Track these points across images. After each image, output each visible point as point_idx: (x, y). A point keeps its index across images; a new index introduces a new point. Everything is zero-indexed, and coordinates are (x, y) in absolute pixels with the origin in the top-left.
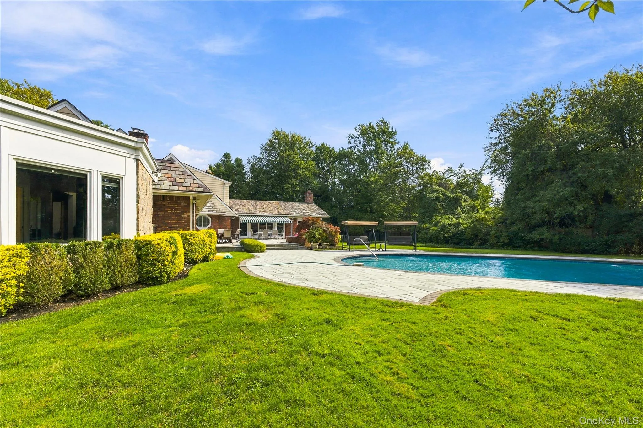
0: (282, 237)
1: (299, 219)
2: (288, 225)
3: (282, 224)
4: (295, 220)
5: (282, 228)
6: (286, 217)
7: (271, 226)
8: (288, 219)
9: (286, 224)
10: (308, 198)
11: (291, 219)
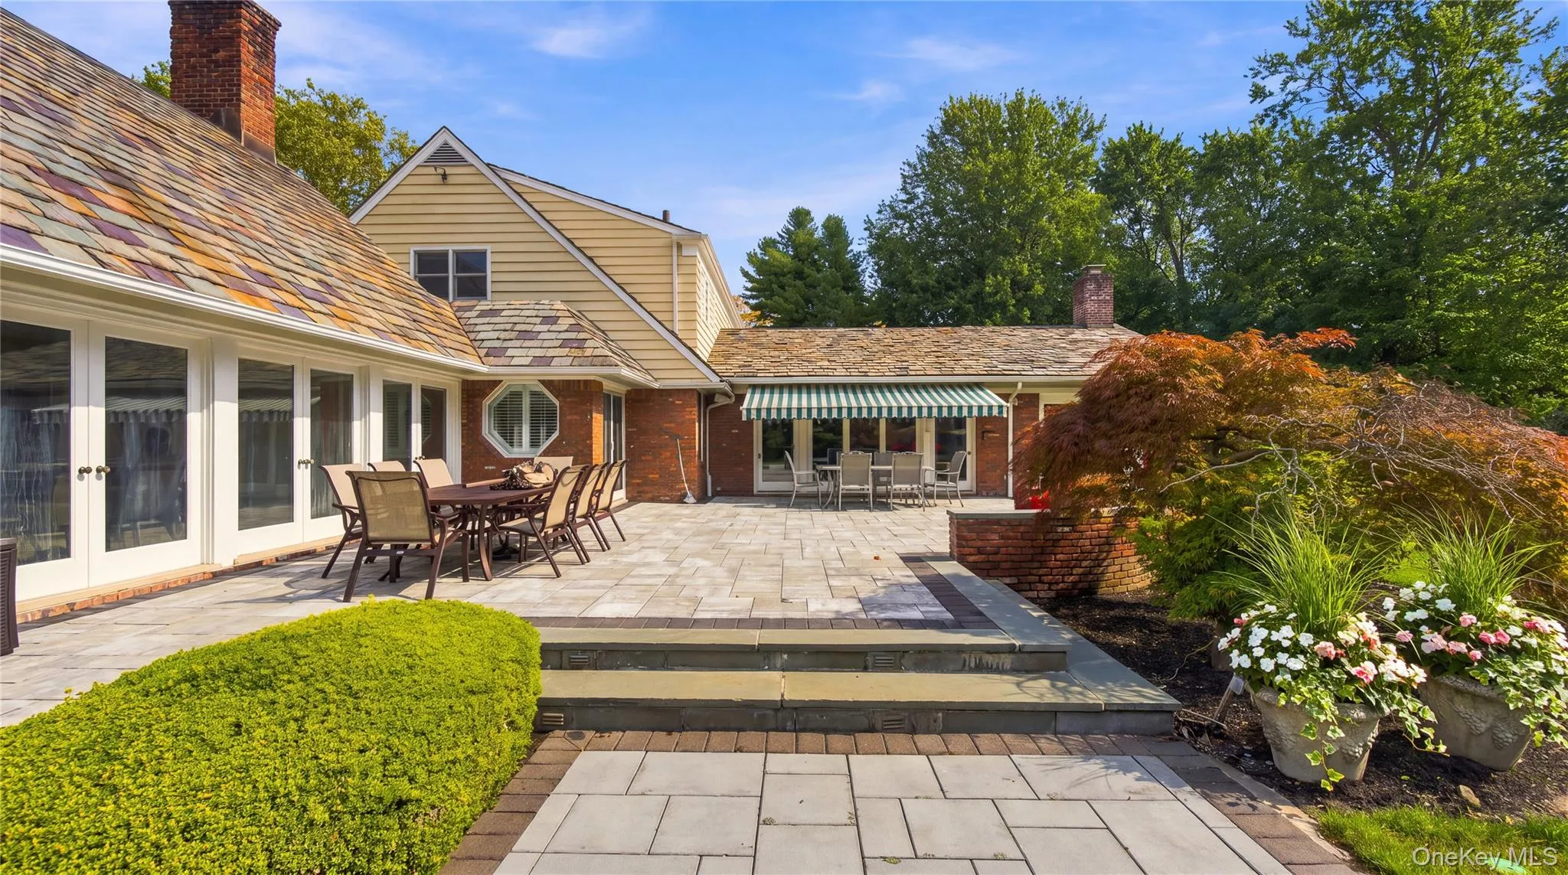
0: (962, 485)
1: (1048, 398)
2: (988, 425)
3: (960, 423)
4: (1027, 402)
5: (961, 442)
6: (980, 386)
7: (902, 433)
8: (989, 399)
9: (980, 420)
10: (1090, 307)
11: (1006, 397)
